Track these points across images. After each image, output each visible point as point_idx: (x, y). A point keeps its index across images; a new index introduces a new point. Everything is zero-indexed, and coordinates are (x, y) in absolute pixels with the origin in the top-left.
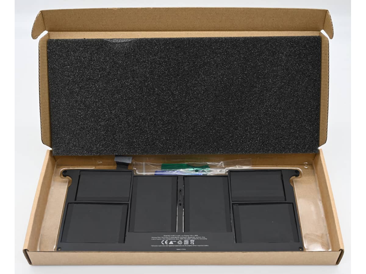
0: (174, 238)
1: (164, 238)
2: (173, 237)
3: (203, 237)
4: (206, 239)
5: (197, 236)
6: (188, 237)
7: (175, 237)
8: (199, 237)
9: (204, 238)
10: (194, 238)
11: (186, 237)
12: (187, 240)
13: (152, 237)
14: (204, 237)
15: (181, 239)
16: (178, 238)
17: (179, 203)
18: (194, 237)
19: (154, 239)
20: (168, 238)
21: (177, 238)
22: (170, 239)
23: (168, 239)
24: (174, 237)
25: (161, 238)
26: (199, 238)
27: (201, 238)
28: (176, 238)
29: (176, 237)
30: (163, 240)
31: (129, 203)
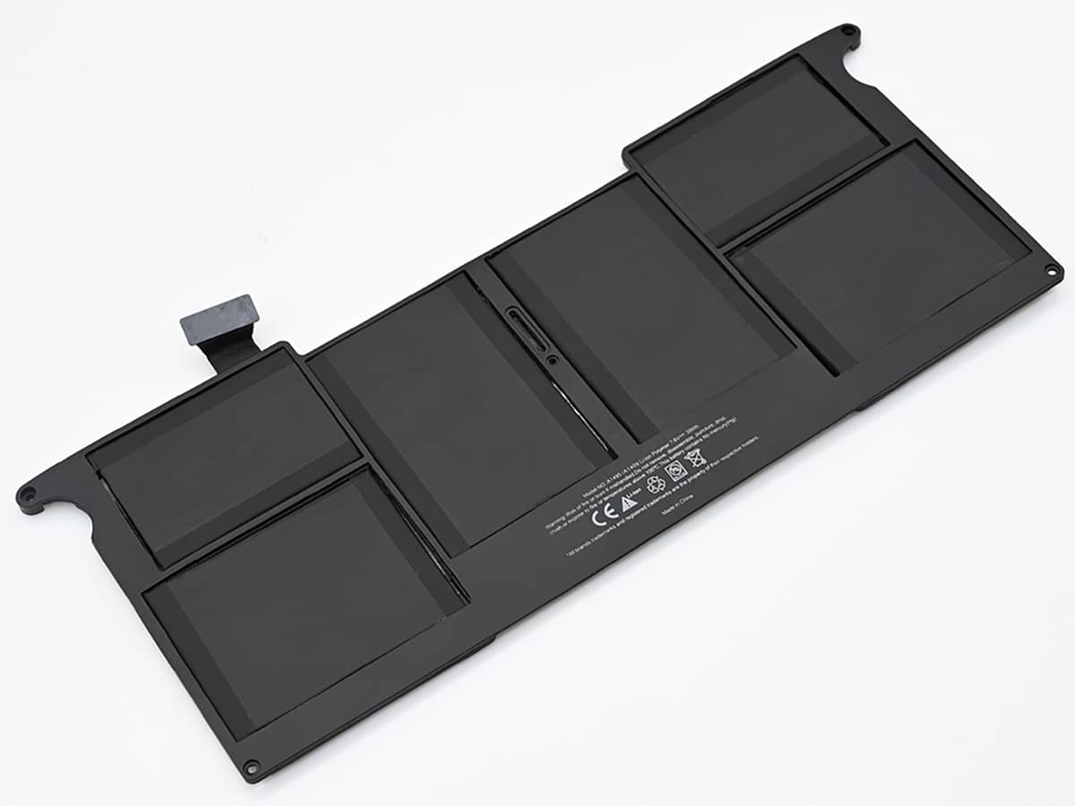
0: (626, 483)
1: (592, 504)
2: (618, 480)
3: (717, 422)
4: (733, 420)
5: (697, 430)
6: (670, 452)
7: (627, 478)
8: (706, 429)
9: (724, 422)
10: (692, 441)
11: (660, 454)
12: (671, 462)
13: (548, 527)
14: (723, 419)
15: (651, 470)
16: (640, 474)
17: (542, 358)
18: (687, 441)
19: (559, 528)
20: (604, 496)
21: (636, 477)
22: (613, 495)
23: (606, 499)
24: (622, 482)
25: (582, 510)
26: (708, 432)
27: (712, 429)
28: (630, 480)
29: (627, 474)
30: (593, 511)
31: (368, 458)
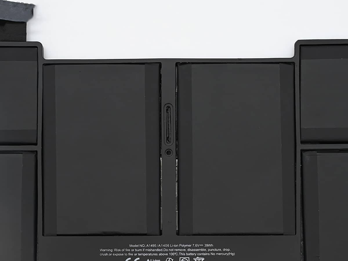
0: (155, 252)
1: (131, 252)
2: (153, 248)
3: (224, 250)
4: (233, 254)
5: (211, 248)
6: (189, 250)
7: (158, 250)
8: (216, 250)
9: (227, 252)
10: (204, 252)
11: (183, 248)
12: (186, 256)
13: (101, 250)
14: (228, 250)
15: (173, 254)
16: (166, 252)
17: (165, 146)
18: (202, 250)
19: (106, 254)
20: (140, 252)
21: (162, 252)
22: (144, 255)
23: (140, 254)
24: (154, 250)
25: (124, 252)
26: (215, 252)
27: (219, 252)
28: (158, 252)
29: (160, 248)
30: (129, 257)
31: (38, 148)
